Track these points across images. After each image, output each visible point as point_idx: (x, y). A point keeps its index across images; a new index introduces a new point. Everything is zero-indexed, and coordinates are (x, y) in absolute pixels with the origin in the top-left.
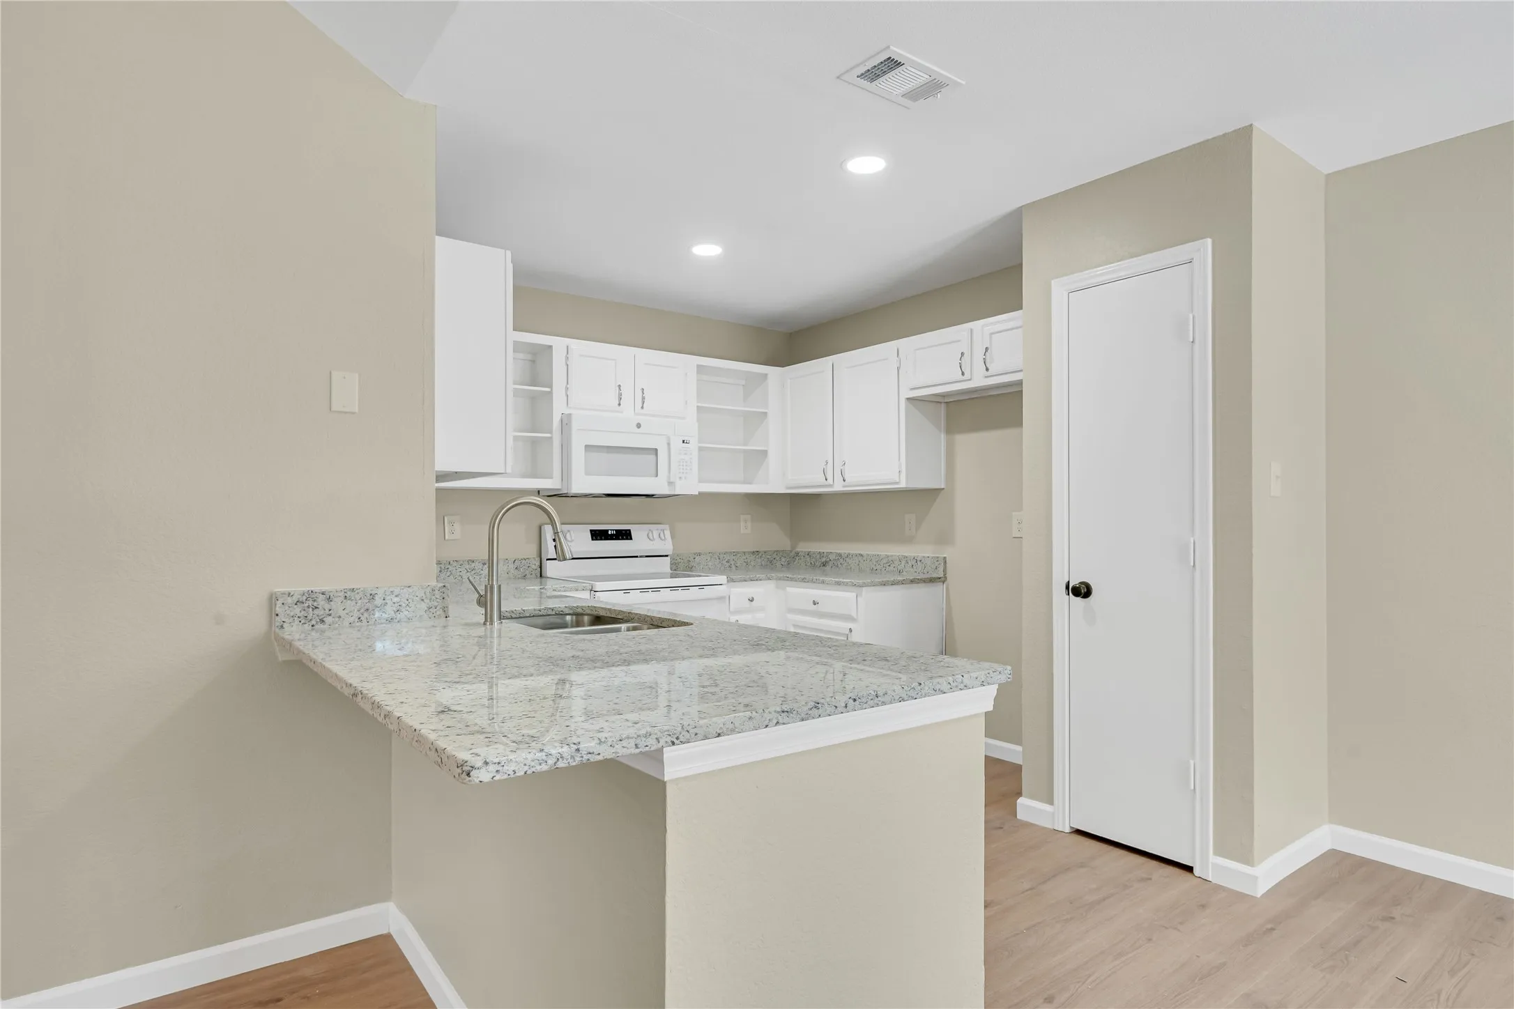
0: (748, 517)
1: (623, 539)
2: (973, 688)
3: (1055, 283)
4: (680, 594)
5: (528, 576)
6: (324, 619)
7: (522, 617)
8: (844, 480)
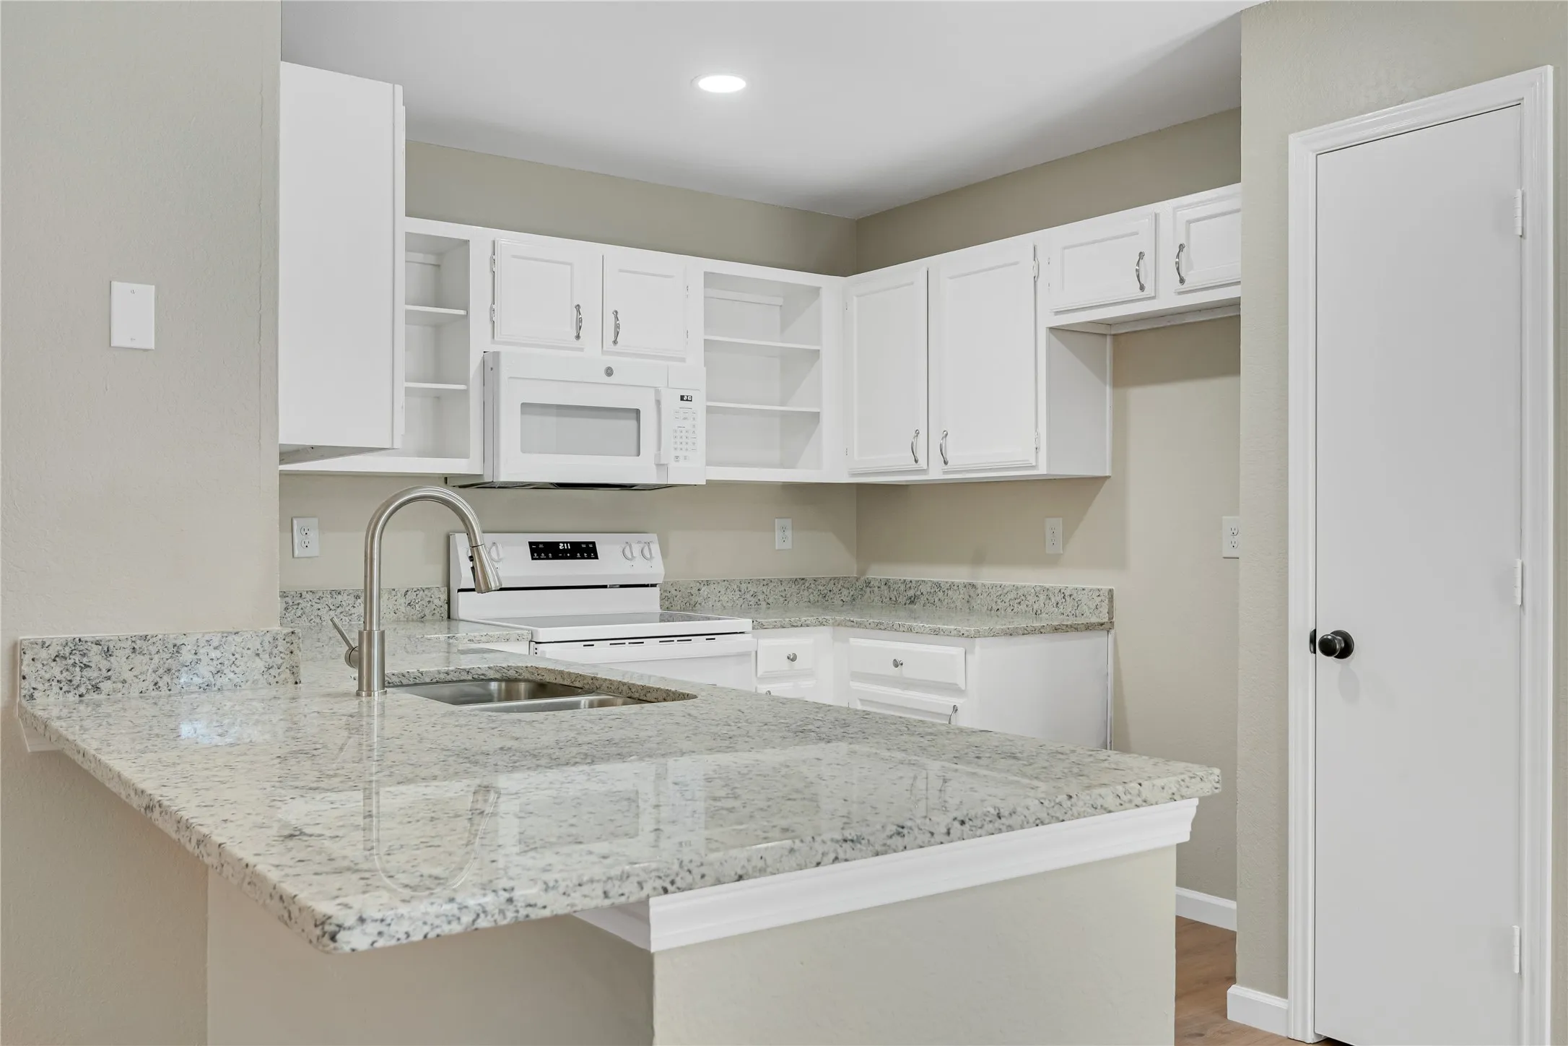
0: (788, 522)
1: (583, 558)
2: (1157, 804)
3: (1294, 140)
4: (676, 648)
5: (429, 617)
6: (101, 685)
7: (416, 684)
8: (946, 463)
